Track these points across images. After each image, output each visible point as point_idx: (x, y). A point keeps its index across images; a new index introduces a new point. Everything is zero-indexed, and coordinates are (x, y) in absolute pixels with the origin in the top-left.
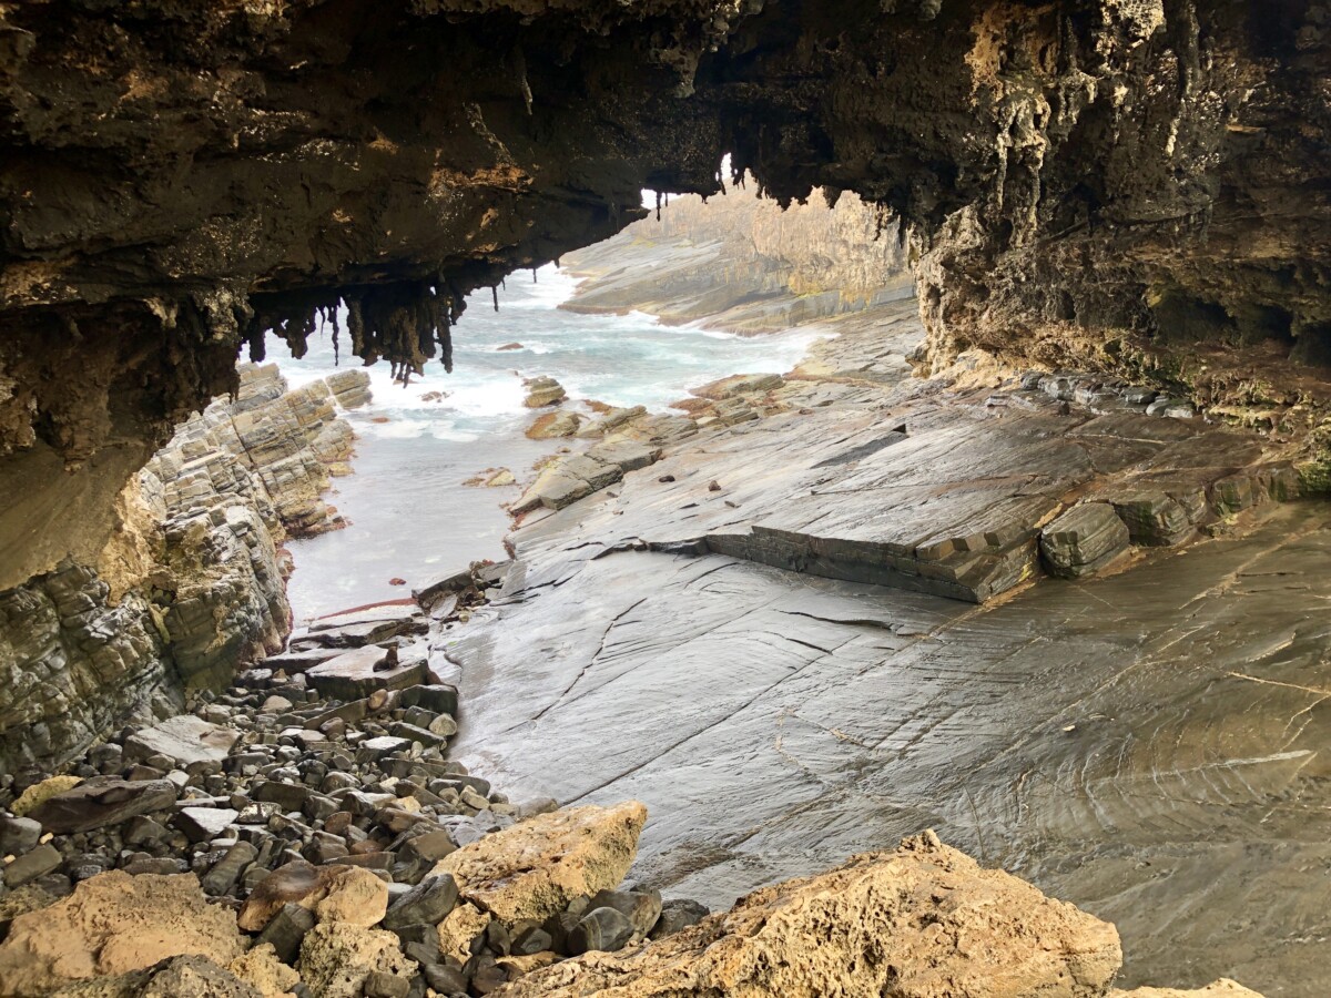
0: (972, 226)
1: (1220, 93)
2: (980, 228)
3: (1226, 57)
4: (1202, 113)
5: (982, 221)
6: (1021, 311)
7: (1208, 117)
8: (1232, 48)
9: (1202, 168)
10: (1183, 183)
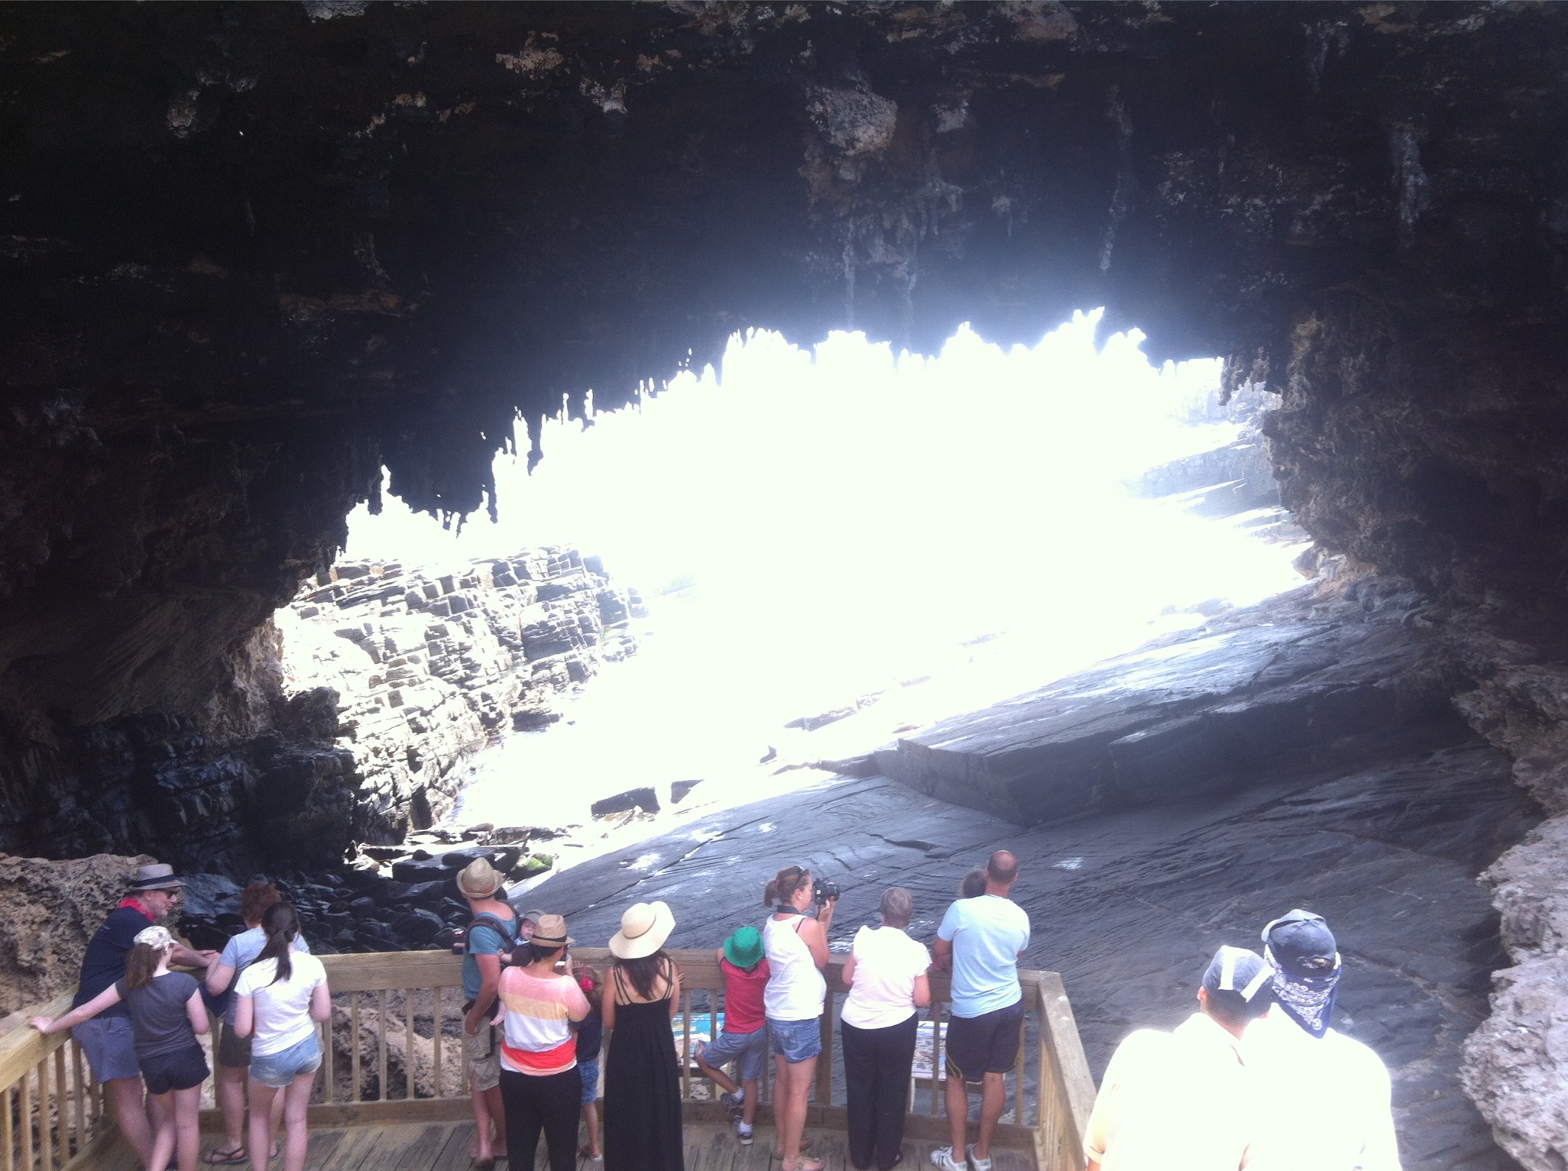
2: (1308, 386)
3: (1256, 156)
4: (1248, 224)
5: (1311, 376)
6: (1342, 494)
7: (1256, 229)
8: (1262, 146)
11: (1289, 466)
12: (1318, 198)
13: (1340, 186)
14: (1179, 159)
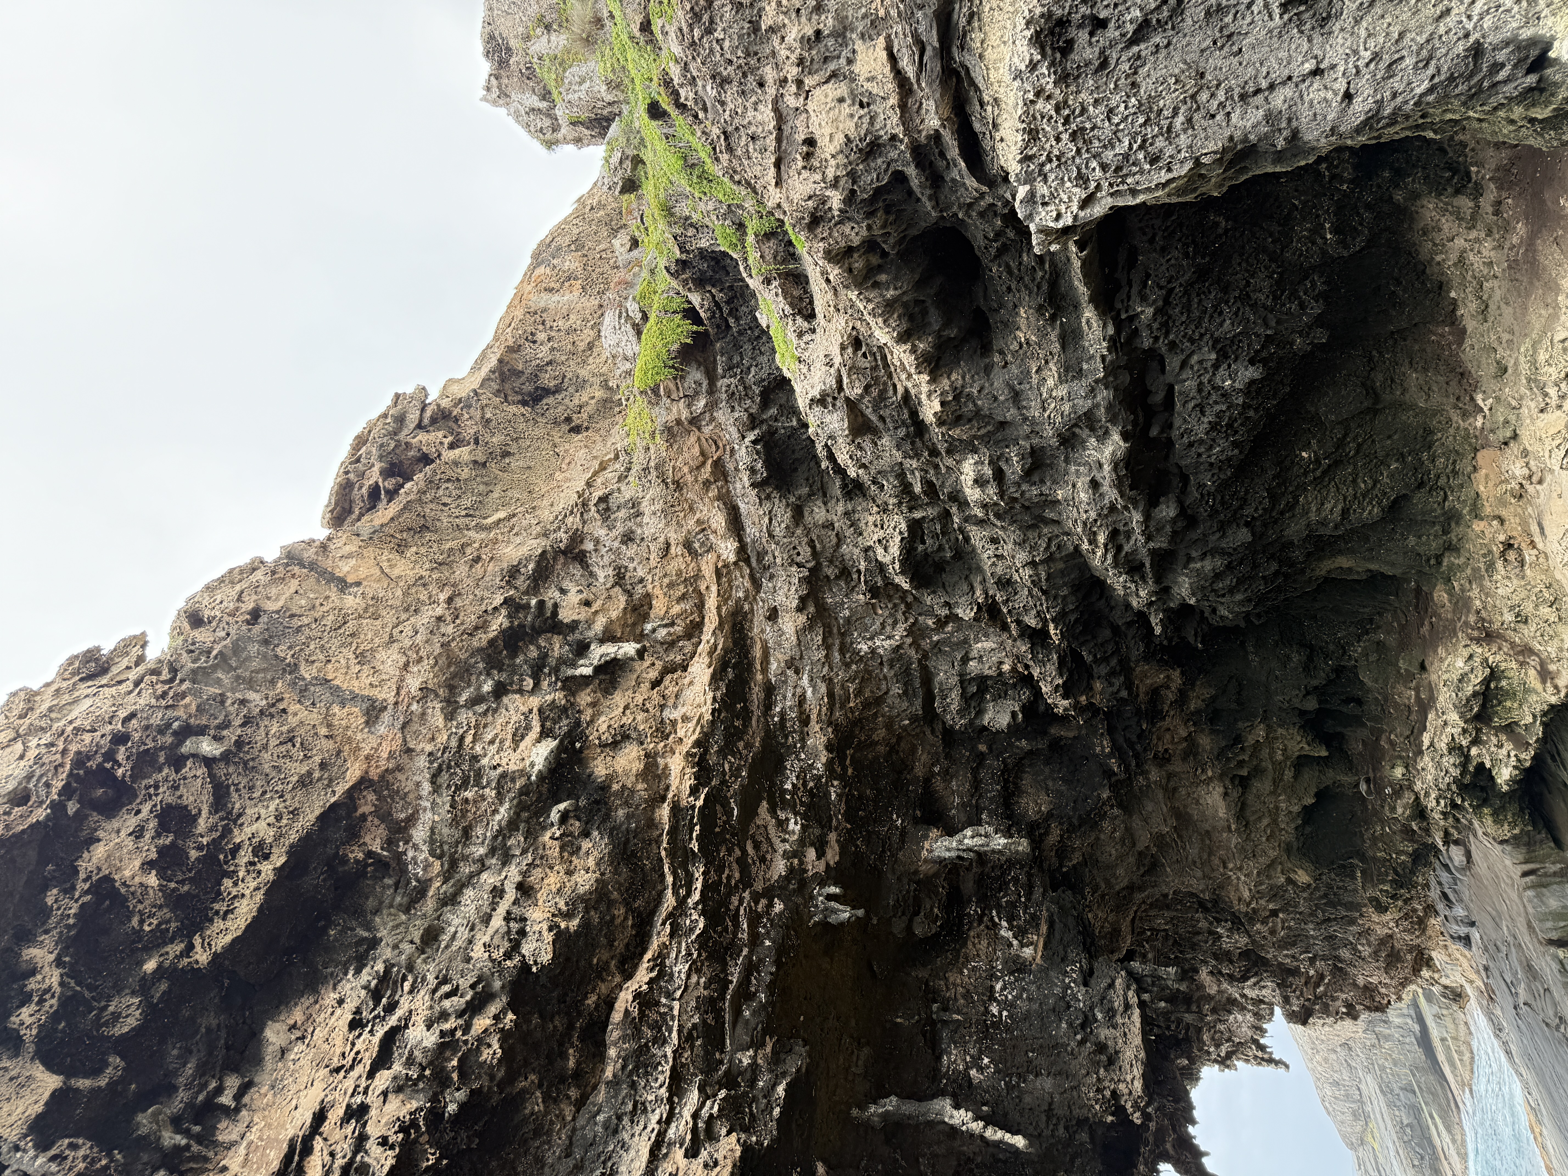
0: (1250, 987)
1: (998, 979)
2: (1253, 980)
3: (955, 985)
4: (1019, 997)
5: (1244, 978)
6: (1355, 949)
7: (1024, 989)
8: (947, 979)
9: (1083, 989)
10: (1099, 1016)
11: (1339, 1003)
12: (1003, 933)
13: (994, 913)
14: (949, 1059)
